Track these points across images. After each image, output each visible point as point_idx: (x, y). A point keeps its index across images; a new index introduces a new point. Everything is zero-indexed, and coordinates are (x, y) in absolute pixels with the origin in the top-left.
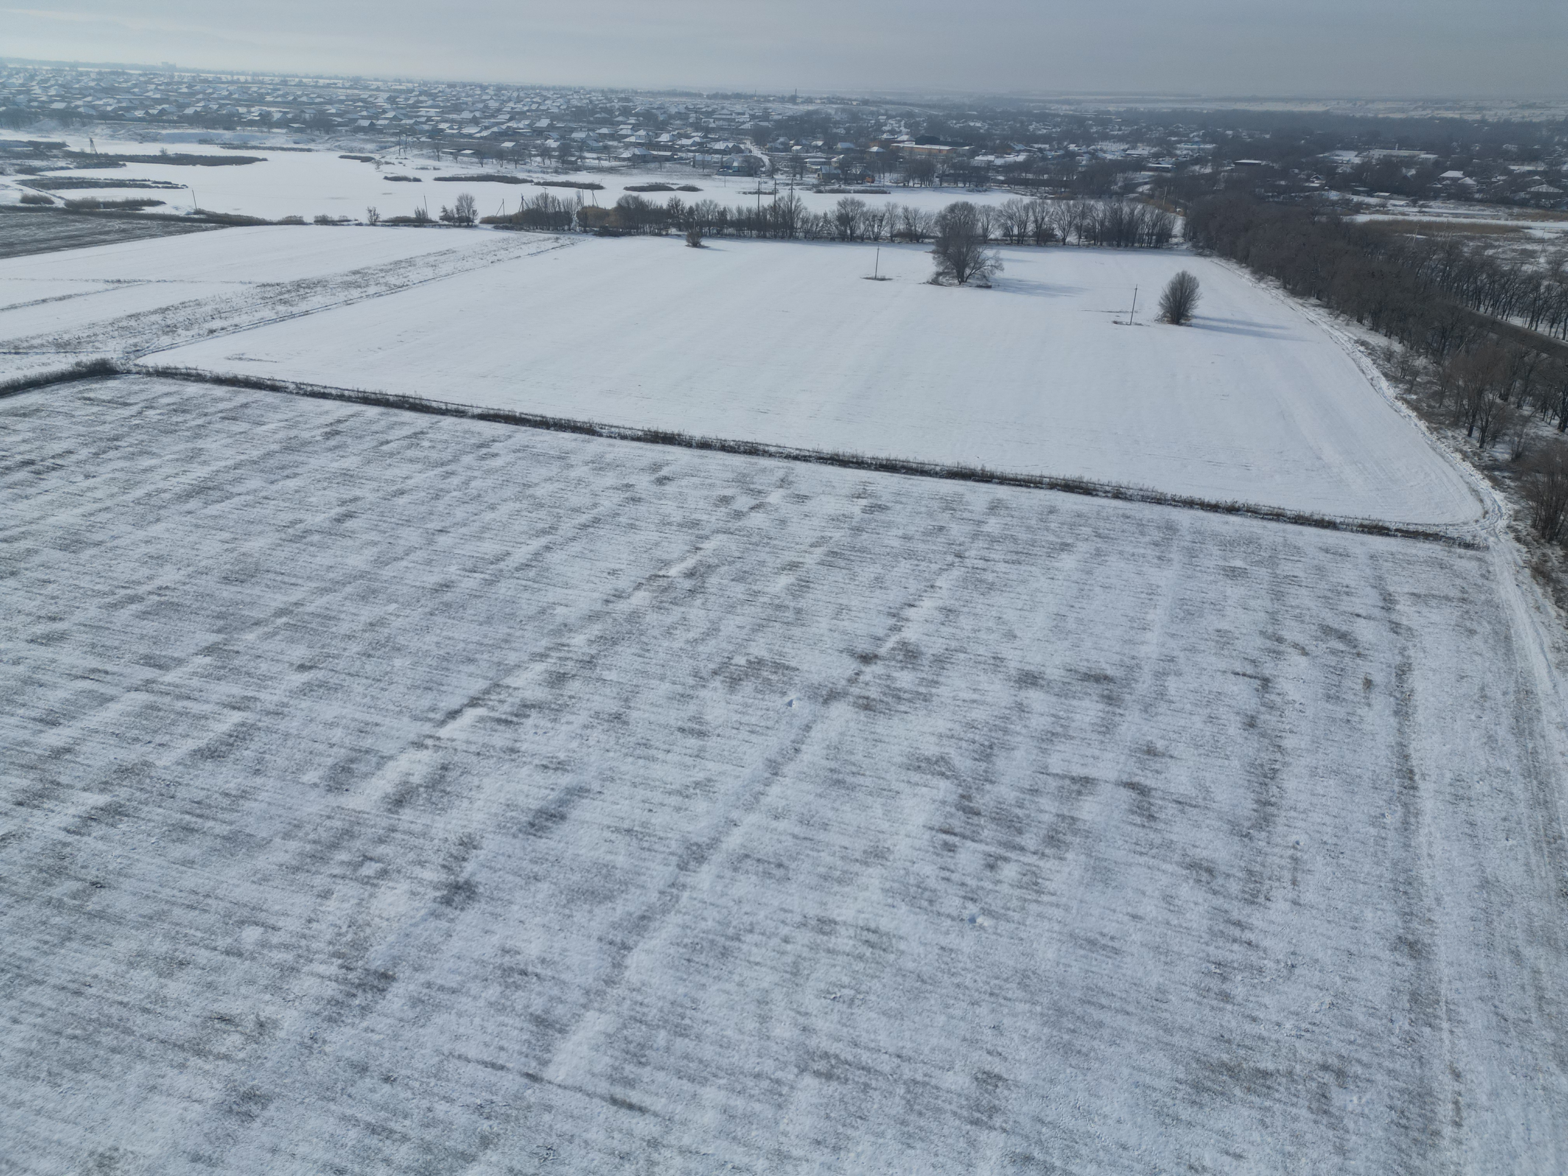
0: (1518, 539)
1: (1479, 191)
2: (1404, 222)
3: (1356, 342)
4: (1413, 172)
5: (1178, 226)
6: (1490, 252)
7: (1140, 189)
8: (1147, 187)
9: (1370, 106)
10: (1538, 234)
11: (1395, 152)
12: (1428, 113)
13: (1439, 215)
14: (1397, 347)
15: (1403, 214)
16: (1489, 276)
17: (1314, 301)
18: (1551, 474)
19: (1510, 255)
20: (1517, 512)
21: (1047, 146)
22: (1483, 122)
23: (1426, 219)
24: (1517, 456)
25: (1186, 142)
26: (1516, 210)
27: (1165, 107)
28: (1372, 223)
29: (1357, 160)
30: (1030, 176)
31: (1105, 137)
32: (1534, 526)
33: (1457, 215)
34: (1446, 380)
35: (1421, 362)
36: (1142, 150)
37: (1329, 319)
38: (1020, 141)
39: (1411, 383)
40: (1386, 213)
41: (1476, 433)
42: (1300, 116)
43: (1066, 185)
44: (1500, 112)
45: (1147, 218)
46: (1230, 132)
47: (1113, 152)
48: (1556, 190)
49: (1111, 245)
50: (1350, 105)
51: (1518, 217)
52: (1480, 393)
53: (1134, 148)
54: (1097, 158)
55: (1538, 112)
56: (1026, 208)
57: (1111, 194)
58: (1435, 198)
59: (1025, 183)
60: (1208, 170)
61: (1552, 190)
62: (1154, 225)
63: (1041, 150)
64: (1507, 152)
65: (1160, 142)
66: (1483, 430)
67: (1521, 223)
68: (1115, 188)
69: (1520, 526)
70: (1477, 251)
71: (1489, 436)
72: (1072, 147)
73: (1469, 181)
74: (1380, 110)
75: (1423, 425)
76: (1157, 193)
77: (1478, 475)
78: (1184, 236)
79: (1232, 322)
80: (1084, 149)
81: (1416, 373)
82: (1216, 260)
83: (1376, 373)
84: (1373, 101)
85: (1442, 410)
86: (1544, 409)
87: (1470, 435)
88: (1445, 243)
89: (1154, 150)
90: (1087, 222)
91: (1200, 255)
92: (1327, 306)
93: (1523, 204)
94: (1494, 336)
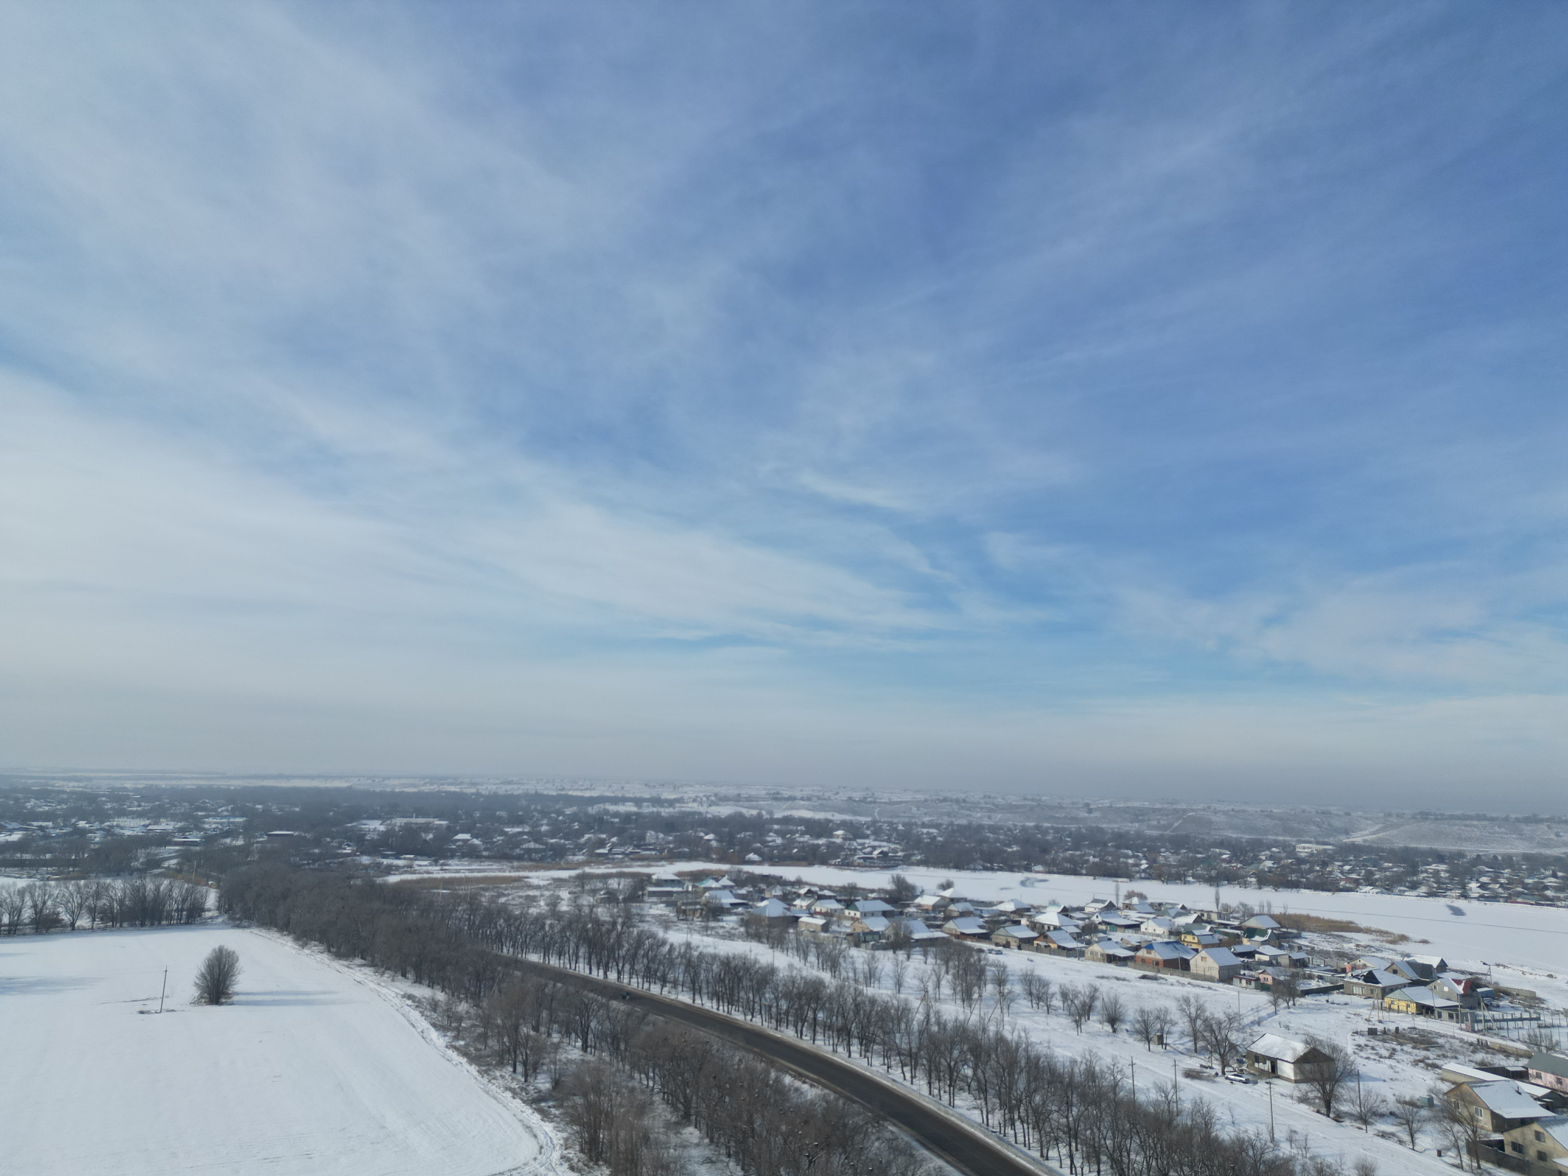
0: (572, 1168)
1: (486, 849)
2: (430, 879)
3: (404, 996)
4: (431, 836)
5: (212, 898)
6: (503, 900)
7: (166, 864)
8: (174, 861)
9: (386, 782)
10: (535, 882)
11: (413, 820)
12: (434, 788)
13: (458, 871)
14: (441, 996)
15: (428, 872)
16: (505, 921)
17: (358, 961)
18: (585, 1095)
19: (518, 901)
20: (566, 1140)
21: (50, 824)
22: (478, 794)
23: (447, 875)
24: (557, 1083)
25: (214, 817)
26: (516, 864)
27: (189, 784)
28: (403, 882)
29: (382, 828)
30: (27, 856)
31: (122, 813)
32: (582, 1151)
33: (472, 871)
34: (486, 1021)
35: (463, 1007)
36: (166, 825)
37: (376, 978)
38: (13, 819)
39: (458, 1029)
40: (414, 873)
41: (520, 1069)
42: (327, 790)
43: (74, 864)
44: (489, 787)
45: (176, 893)
46: (259, 807)
47: (132, 828)
48: (541, 847)
49: (133, 925)
50: (370, 781)
51: (518, 869)
52: (516, 1028)
53: (156, 823)
54: (113, 834)
55: (516, 787)
56: (22, 893)
57: (132, 871)
58: (452, 857)
59: (21, 864)
60: (240, 842)
61: (537, 846)
62: (184, 900)
63: (41, 828)
64: (500, 818)
65: (185, 817)
66: (525, 1064)
67: (522, 874)
68: (135, 864)
69: (570, 1153)
70: (493, 900)
71: (531, 1069)
72: (82, 824)
73: (476, 841)
74: (396, 785)
75: (473, 1069)
76: (185, 868)
77: (528, 1110)
78: (219, 908)
79: (277, 993)
80: (97, 825)
81: (460, 1019)
82: (255, 931)
83: (424, 1024)
84: (389, 778)
85: (488, 1051)
86: (568, 1034)
87: (515, 1071)
88: (466, 895)
89: (179, 825)
90: (103, 902)
91: (238, 926)
92: (372, 964)
93: (519, 858)
94: (518, 973)
